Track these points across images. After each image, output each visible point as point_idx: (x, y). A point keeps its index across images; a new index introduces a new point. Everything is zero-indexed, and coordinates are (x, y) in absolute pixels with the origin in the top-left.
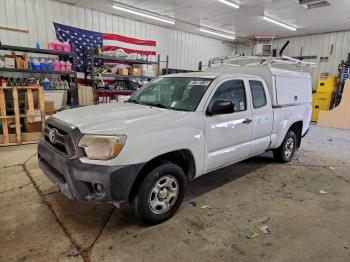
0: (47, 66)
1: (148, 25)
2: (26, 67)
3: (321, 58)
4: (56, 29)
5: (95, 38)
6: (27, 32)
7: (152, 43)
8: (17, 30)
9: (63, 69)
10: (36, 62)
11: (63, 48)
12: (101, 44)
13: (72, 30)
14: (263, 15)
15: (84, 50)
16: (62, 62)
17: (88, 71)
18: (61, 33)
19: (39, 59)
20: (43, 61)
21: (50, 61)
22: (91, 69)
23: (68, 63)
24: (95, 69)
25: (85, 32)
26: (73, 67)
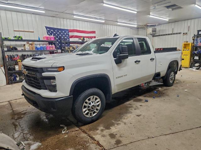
0: (43, 48)
1: (91, 23)
2: (34, 49)
3: (184, 34)
4: (47, 29)
5: (65, 32)
6: (33, 32)
7: (94, 32)
8: (28, 32)
9: (51, 49)
10: (38, 46)
11: (51, 38)
12: (68, 35)
13: (54, 29)
14: (150, 15)
15: (60, 38)
16: (51, 45)
17: (63, 48)
18: (49, 31)
19: (40, 45)
20: (41, 45)
21: (45, 45)
22: (64, 47)
23: (53, 46)
24: (66, 47)
25: (60, 29)
26: (56, 48)
